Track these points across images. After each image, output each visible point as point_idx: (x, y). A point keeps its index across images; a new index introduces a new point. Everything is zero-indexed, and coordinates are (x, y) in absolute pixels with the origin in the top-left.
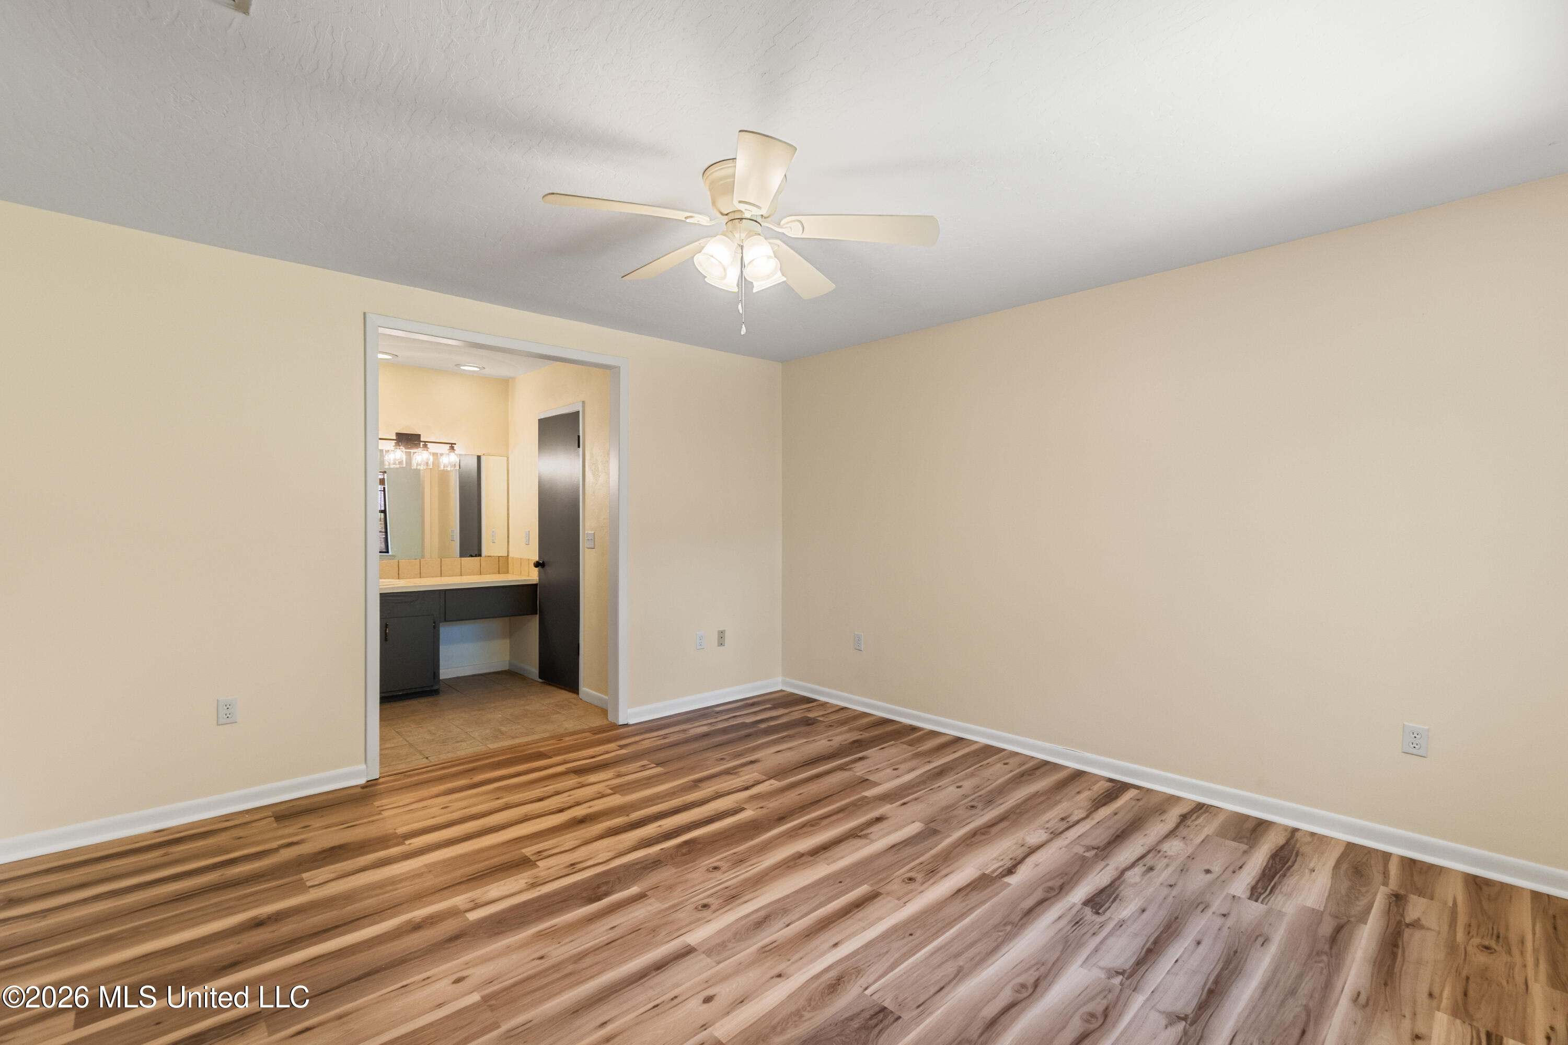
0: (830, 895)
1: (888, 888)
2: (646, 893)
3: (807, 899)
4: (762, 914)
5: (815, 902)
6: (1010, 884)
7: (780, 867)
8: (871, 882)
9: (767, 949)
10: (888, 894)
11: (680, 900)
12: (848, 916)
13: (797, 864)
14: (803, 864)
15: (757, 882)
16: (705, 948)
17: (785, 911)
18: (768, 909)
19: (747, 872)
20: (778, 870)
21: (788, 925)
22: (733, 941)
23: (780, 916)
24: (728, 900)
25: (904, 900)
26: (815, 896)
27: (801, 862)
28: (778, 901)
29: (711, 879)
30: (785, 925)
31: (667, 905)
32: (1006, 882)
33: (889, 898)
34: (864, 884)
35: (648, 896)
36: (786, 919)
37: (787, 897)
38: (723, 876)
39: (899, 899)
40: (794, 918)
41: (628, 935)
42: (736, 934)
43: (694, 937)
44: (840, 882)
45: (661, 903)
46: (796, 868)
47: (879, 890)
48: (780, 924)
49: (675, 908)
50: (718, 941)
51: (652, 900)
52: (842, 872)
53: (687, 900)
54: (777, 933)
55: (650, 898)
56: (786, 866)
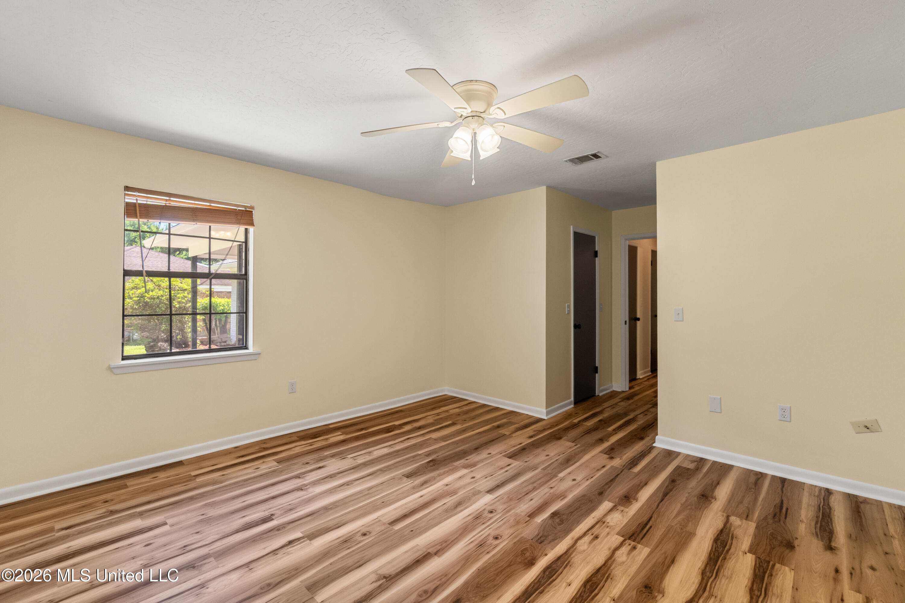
0: (421, 521)
1: (383, 528)
2: (529, 518)
3: (433, 519)
4: (459, 509)
5: (429, 517)
6: (301, 532)
7: (452, 541)
8: (392, 531)
9: (454, 494)
10: (384, 524)
11: (507, 515)
12: (413, 510)
13: (440, 544)
14: (436, 545)
15: (466, 529)
16: (482, 493)
17: (446, 511)
18: (455, 512)
19: (474, 536)
20: (454, 538)
21: (444, 504)
22: (470, 496)
23: (449, 508)
24: (480, 516)
25: (378, 521)
26: (429, 520)
27: (437, 546)
28: (451, 517)
29: (496, 529)
30: (446, 504)
31: (513, 511)
32: (302, 534)
33: (385, 521)
34: (397, 530)
35: (527, 516)
36: (446, 507)
37: (446, 519)
38: (489, 531)
39: (380, 521)
40: (441, 508)
41: (521, 497)
42: (469, 499)
43: (488, 498)
44: (412, 531)
45: (517, 513)
46: (441, 541)
47: (390, 526)
48: (448, 504)
49: (507, 511)
50: (476, 496)
51: (523, 514)
52: (410, 538)
53: (503, 515)
54: (450, 501)
55: (525, 515)
56: (448, 543)
